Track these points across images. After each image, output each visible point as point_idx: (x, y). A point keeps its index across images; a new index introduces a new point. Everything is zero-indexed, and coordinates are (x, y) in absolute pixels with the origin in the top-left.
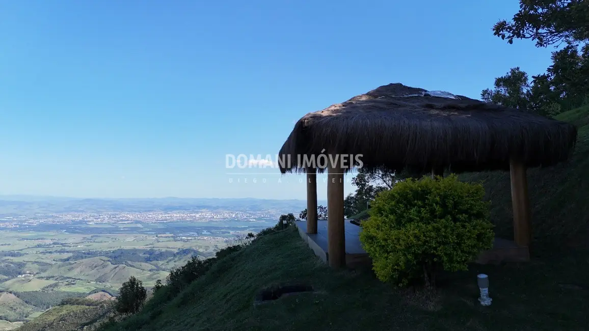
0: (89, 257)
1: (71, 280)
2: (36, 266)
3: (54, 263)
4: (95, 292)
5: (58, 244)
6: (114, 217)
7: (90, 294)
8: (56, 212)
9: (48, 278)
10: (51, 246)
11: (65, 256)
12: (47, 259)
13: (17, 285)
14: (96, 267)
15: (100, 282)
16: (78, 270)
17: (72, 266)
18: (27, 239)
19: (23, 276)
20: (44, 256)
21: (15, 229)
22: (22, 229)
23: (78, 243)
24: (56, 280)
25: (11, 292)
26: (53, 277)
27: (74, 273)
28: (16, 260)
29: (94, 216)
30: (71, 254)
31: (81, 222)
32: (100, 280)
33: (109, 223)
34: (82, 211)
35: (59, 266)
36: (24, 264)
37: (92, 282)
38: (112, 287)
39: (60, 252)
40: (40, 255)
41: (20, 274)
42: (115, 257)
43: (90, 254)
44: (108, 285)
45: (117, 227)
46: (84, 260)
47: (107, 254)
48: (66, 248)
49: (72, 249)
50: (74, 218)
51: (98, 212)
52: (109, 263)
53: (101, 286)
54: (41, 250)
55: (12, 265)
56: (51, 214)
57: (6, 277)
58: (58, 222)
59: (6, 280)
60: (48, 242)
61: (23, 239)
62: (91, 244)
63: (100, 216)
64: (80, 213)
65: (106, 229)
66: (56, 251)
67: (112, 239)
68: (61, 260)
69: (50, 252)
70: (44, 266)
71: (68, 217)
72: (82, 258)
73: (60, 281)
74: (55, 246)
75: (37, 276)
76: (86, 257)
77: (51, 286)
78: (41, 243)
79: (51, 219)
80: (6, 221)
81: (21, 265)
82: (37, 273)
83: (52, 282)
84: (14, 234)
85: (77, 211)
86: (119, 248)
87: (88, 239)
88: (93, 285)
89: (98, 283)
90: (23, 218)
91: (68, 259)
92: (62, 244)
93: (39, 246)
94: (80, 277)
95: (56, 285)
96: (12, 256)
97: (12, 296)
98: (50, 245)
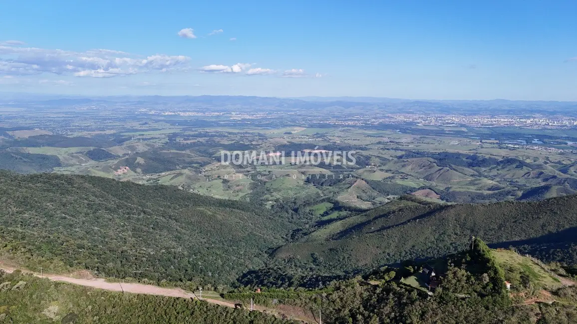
0: (418, 157)
1: (404, 174)
2: (377, 159)
3: (391, 158)
4: (423, 188)
5: (393, 142)
6: (440, 120)
7: (419, 189)
8: (391, 113)
9: (387, 171)
10: (388, 144)
11: (399, 153)
12: (387, 155)
13: (365, 174)
14: (424, 166)
15: (427, 180)
16: (410, 167)
17: (405, 163)
18: (371, 136)
19: (370, 167)
20: (384, 152)
21: (361, 127)
22: (366, 127)
23: (409, 143)
24: (393, 173)
25: (363, 179)
26: (390, 170)
27: (407, 169)
28: (364, 153)
29: (422, 118)
30: (404, 153)
31: (411, 123)
32: (427, 178)
33: (435, 126)
34: (412, 113)
35: (395, 162)
36: (370, 158)
37: (421, 179)
38: (437, 186)
39: (396, 149)
40: (381, 151)
41: (367, 165)
42: (440, 160)
43: (419, 154)
44: (434, 184)
45: (443, 130)
46: (414, 159)
47: (433, 155)
48: (400, 146)
49: (405, 148)
50: (406, 120)
51: (425, 114)
52: (435, 164)
53: (428, 183)
54: (381, 146)
55: (362, 157)
56: (387, 115)
57: (359, 167)
58: (393, 122)
59: (358, 169)
60: (386, 140)
61: (368, 136)
62: (419, 144)
63: (428, 118)
64: (411, 115)
65: (432, 131)
66: (392, 149)
67: (438, 141)
68: (396, 157)
69: (388, 149)
70: (384, 161)
71: (401, 118)
72: (413, 157)
73: (396, 175)
74: (391, 144)
75: (379, 168)
76: (415, 157)
77: (389, 177)
78: (381, 140)
79: (387, 120)
80: (355, 120)
81: (368, 158)
82: (379, 166)
83: (389, 174)
84: (360, 131)
85: (409, 113)
86: (444, 151)
87: (418, 140)
88: (422, 182)
89: (426, 181)
90: (367, 118)
91: (401, 157)
92: (396, 143)
93: (379, 143)
94: (412, 174)
95: (393, 178)
96: (361, 150)
97: (364, 182)
98: (388, 142)
